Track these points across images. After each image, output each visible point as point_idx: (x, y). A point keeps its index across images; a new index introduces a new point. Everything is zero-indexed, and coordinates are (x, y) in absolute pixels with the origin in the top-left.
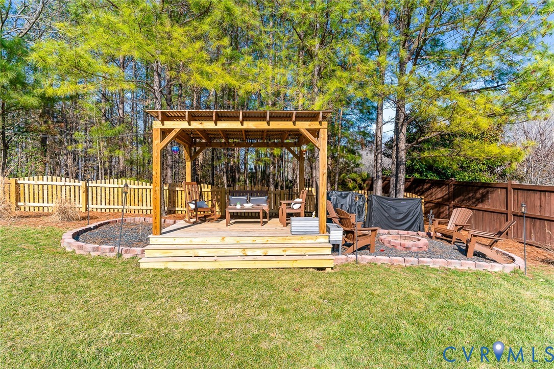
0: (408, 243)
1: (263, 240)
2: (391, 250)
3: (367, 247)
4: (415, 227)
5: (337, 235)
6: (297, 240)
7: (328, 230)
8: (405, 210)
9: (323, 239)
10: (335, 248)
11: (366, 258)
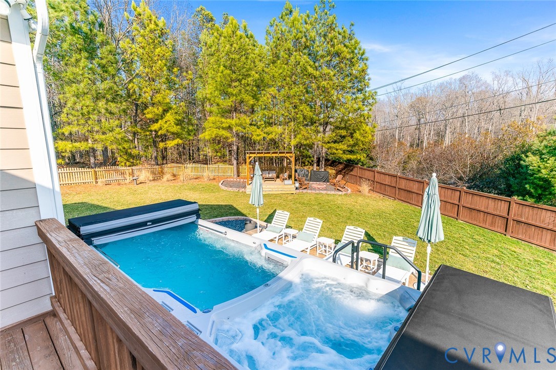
0: (319, 187)
1: (276, 187)
2: (315, 189)
3: (306, 188)
4: (326, 181)
5: (297, 185)
6: (286, 187)
7: (295, 183)
8: (322, 175)
9: (293, 186)
10: (297, 188)
11: (305, 191)
